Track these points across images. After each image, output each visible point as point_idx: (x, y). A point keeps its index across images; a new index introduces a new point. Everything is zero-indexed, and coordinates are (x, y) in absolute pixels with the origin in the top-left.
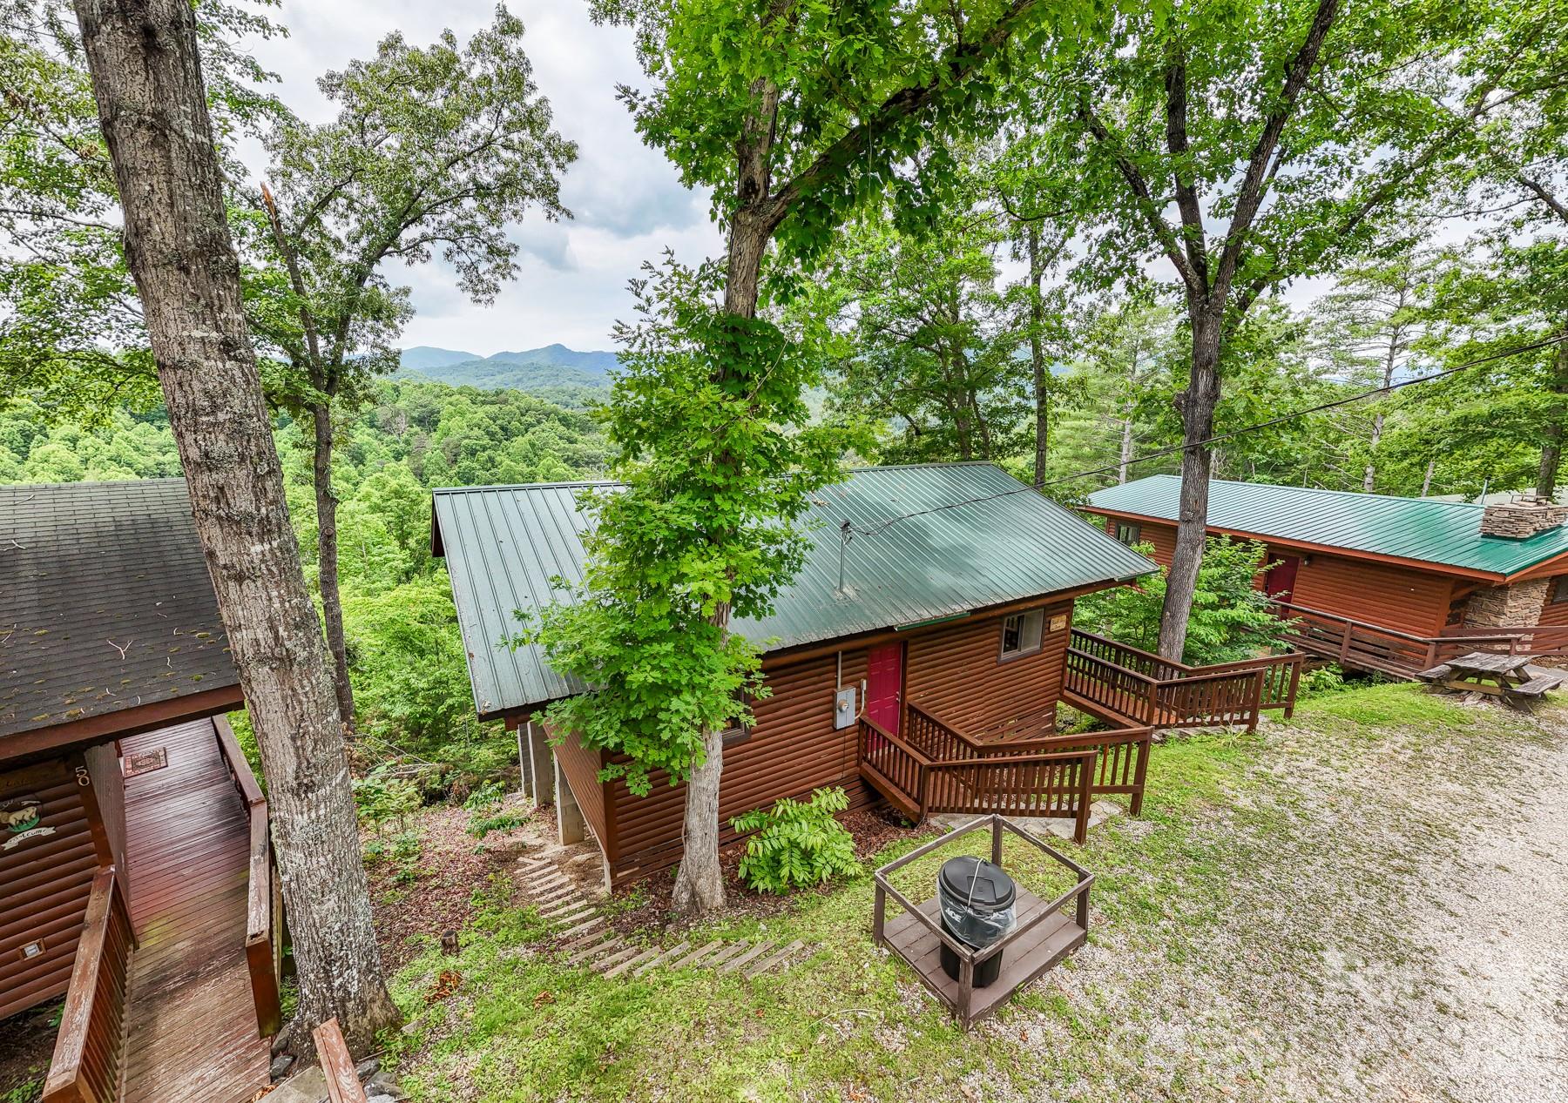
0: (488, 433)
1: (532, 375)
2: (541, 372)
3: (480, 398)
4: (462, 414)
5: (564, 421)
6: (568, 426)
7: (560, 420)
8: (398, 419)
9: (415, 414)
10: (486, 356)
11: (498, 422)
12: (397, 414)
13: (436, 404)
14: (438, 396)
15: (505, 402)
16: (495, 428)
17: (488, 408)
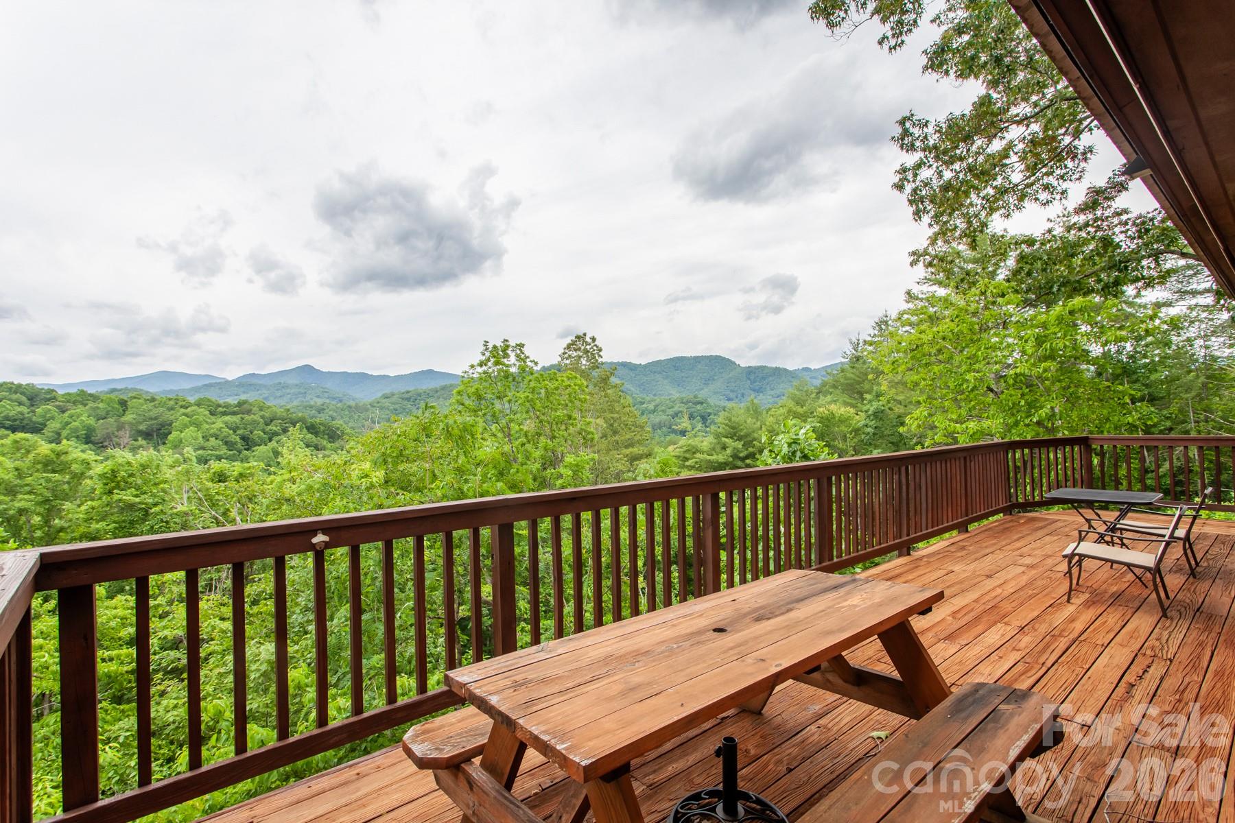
0: (226, 443)
1: (279, 394)
2: (288, 391)
3: (220, 409)
4: (198, 425)
5: (312, 429)
6: (316, 434)
7: (308, 428)
8: (121, 433)
9: (142, 427)
10: (230, 379)
11: (240, 432)
12: (121, 427)
13: (168, 416)
14: (172, 409)
15: (249, 412)
16: (235, 438)
17: (227, 418)
